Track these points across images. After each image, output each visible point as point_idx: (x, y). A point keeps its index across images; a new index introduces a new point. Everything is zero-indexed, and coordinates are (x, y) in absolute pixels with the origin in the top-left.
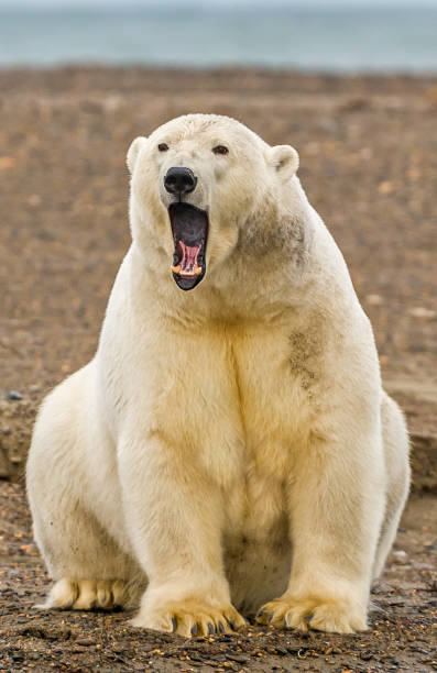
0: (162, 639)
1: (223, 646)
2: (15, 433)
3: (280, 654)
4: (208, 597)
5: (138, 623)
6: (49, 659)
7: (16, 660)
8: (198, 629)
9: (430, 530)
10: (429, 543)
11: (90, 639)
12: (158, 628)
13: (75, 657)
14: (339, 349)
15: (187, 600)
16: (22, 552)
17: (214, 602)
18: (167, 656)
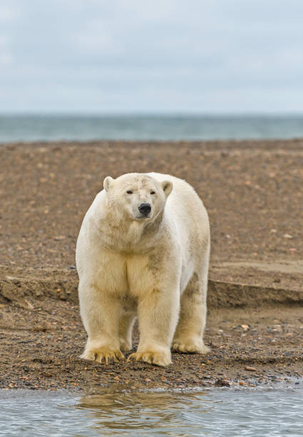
0: (88, 363)
1: (112, 367)
2: (69, 282)
3: (135, 370)
4: (111, 347)
5: (82, 357)
6: (39, 371)
7: (26, 371)
8: (104, 359)
9: (237, 322)
10: (234, 327)
11: (59, 363)
12: (89, 359)
13: (49, 370)
14: (168, 258)
15: (101, 348)
16: (62, 329)
17: (112, 349)
18: (87, 370)
